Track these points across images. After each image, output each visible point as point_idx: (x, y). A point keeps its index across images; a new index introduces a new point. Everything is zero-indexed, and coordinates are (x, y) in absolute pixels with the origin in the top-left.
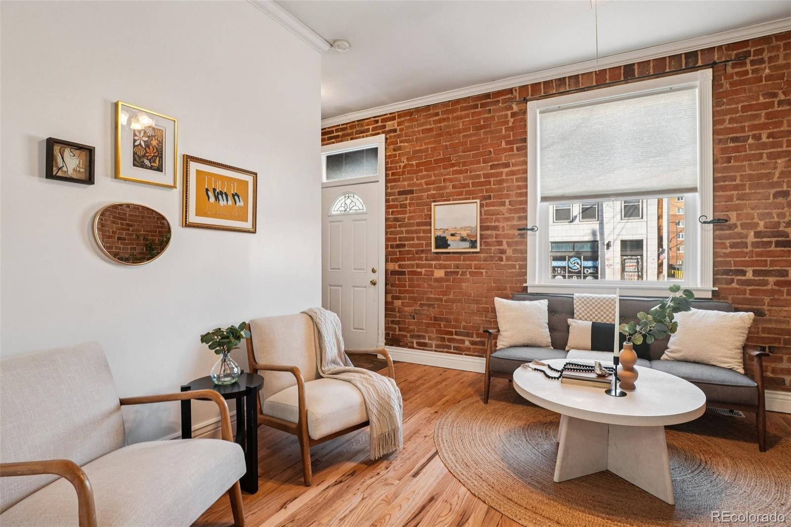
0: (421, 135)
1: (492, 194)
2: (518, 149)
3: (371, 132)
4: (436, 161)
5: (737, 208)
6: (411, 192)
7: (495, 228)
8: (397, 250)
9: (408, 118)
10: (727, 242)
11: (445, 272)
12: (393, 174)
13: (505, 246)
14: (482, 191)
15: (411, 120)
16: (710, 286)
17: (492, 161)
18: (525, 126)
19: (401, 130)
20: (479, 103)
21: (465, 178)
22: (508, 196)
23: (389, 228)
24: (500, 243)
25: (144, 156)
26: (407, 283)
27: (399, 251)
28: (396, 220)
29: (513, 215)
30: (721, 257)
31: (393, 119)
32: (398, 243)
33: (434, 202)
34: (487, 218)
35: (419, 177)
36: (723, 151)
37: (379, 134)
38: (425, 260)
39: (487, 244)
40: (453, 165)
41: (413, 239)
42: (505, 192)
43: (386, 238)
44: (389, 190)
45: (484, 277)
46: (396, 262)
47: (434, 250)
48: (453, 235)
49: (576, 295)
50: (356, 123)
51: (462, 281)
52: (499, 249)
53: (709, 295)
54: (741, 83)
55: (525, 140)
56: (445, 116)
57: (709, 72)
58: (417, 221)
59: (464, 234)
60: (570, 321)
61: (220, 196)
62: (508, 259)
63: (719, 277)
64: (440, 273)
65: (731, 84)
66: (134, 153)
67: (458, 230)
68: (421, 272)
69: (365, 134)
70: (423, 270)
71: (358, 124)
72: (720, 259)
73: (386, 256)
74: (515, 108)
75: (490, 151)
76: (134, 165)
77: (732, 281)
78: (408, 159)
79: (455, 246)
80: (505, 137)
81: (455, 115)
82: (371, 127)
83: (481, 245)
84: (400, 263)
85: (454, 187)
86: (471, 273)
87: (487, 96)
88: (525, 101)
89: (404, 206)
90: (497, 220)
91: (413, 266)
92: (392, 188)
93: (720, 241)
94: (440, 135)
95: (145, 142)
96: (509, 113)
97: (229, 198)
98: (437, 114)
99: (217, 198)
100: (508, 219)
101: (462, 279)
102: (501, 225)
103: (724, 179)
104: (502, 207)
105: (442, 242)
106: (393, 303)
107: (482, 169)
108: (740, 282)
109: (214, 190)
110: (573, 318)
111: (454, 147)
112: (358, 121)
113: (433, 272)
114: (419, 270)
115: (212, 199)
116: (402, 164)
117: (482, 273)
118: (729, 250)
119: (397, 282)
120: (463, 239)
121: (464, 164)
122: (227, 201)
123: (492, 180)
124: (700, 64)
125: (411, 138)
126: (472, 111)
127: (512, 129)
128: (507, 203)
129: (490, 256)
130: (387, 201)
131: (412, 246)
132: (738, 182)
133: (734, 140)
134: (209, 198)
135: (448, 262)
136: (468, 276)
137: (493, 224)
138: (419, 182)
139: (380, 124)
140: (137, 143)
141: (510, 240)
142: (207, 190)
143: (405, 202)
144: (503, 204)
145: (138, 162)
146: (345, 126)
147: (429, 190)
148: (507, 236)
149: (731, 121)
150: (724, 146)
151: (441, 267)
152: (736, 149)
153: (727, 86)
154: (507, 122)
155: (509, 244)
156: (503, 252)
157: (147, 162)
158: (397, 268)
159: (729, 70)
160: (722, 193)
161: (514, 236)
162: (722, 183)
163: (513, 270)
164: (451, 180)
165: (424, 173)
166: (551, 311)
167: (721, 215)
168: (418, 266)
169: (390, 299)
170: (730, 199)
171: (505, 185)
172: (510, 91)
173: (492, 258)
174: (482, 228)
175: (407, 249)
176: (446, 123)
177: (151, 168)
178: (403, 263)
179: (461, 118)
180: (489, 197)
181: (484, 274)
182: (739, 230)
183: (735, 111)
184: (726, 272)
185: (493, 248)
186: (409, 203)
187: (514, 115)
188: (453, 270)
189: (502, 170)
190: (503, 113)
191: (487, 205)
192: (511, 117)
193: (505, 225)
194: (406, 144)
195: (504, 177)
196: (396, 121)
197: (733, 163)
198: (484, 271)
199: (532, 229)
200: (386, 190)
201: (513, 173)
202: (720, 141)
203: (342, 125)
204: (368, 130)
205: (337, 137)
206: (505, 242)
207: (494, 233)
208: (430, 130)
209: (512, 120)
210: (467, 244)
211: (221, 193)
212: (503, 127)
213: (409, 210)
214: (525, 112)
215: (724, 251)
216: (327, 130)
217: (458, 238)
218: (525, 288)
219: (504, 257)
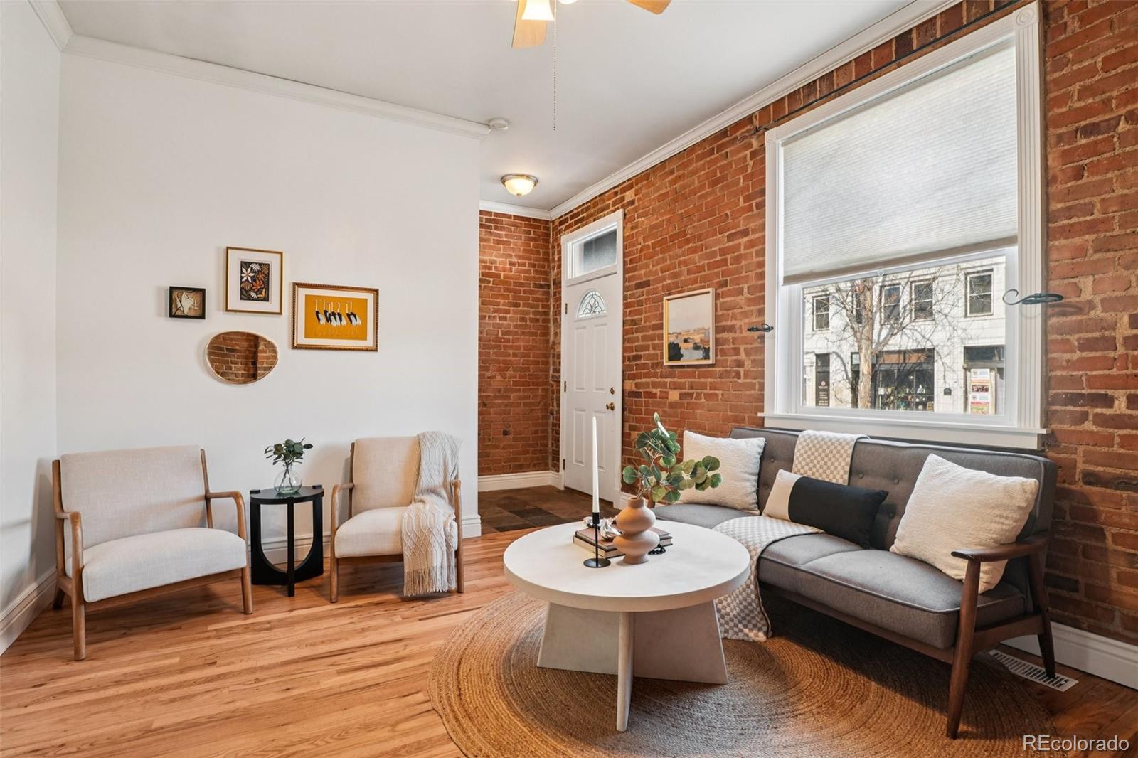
0: (658, 204)
1: (728, 278)
2: (756, 207)
3: (612, 209)
4: (673, 238)
5: (1093, 269)
6: (647, 284)
7: (732, 329)
8: (634, 363)
9: (645, 182)
10: (1074, 339)
11: (680, 394)
12: (631, 261)
13: (742, 356)
14: (717, 275)
15: (648, 186)
17: (729, 229)
19: (639, 200)
20: (715, 145)
21: (701, 258)
22: (746, 280)
23: (627, 334)
24: (737, 351)
25: (251, 289)
26: (643, 409)
27: (636, 365)
28: (634, 322)
29: (751, 308)
30: (1064, 368)
31: (630, 187)
32: (635, 353)
33: (669, 294)
34: (723, 314)
35: (654, 263)
36: (1067, 157)
37: (618, 209)
38: (661, 377)
39: (724, 353)
40: (688, 241)
41: (647, 348)
42: (744, 274)
43: (623, 347)
44: (627, 284)
45: (720, 402)
46: (633, 380)
47: (666, 363)
48: (686, 341)
49: (804, 433)
50: (599, 198)
51: (696, 406)
52: (736, 360)
53: (1033, 444)
56: (681, 172)
57: (1033, 9)
58: (653, 323)
59: (697, 338)
60: (780, 472)
61: (332, 318)
62: (746, 375)
63: (1058, 408)
64: (674, 396)
65: (1085, 19)
66: (242, 289)
67: (691, 334)
68: (656, 394)
69: (605, 212)
70: (657, 391)
71: (600, 200)
72: (1059, 373)
73: (623, 372)
74: (753, 145)
75: (727, 214)
76: (241, 299)
77: (1083, 417)
78: (645, 239)
79: (690, 357)
80: (742, 191)
81: (690, 168)
82: (611, 201)
83: (716, 355)
84: (637, 381)
85: (689, 272)
86: (708, 396)
87: (724, 133)
89: (640, 303)
90: (734, 316)
91: (647, 385)
92: (630, 279)
93: (1059, 337)
94: (675, 200)
95: (251, 277)
96: (748, 152)
97: (343, 318)
98: (672, 172)
99: (328, 319)
100: (747, 315)
101: (696, 404)
102: (737, 323)
104: (740, 297)
105: (675, 352)
106: (630, 434)
107: (719, 242)
108: (1101, 420)
109: (326, 312)
111: (689, 216)
112: (600, 195)
113: (667, 393)
114: (654, 390)
115: (323, 321)
116: (639, 247)
117: (717, 395)
118: (1076, 355)
119: (634, 407)
120: (696, 347)
121: (700, 238)
122: (341, 321)
123: (729, 256)
125: (647, 209)
126: (708, 159)
127: (751, 176)
128: (745, 290)
129: (726, 371)
130: (625, 298)
131: (648, 357)
132: (1095, 215)
133: (1087, 131)
134: (319, 319)
135: (683, 380)
136: (703, 400)
137: (729, 323)
138: (654, 269)
139: (619, 196)
140: (244, 280)
141: (749, 346)
142: (317, 313)
143: (641, 298)
144: (740, 292)
145: (245, 295)
146: (589, 204)
147: (664, 279)
148: (745, 341)
149: (1083, 93)
150: (1067, 147)
151: (676, 386)
152: (1092, 149)
153: (1071, 27)
154: (745, 168)
155: (747, 353)
156: (740, 364)
157: (253, 295)
158: (634, 389)
160: (1064, 242)
161: (752, 341)
162: (1066, 222)
163: (752, 392)
164: (685, 263)
165: (660, 256)
166: (769, 455)
168: (655, 385)
169: (627, 430)
170: (1080, 251)
171: (743, 263)
172: (749, 119)
173: (728, 374)
174: (718, 330)
175: (643, 361)
176: (681, 183)
177: (257, 299)
178: (639, 381)
179: (695, 172)
180: (725, 284)
181: (720, 396)
182: (1097, 312)
183: (1091, 71)
184: (1073, 399)
185: (730, 359)
186: (646, 299)
187: (753, 154)
188: (687, 391)
189: (740, 240)
190: (741, 155)
191: (724, 295)
192: (751, 159)
193: (742, 323)
194: (643, 219)
195: (742, 251)
196: (634, 189)
197: (1084, 179)
198: (719, 392)
199: (771, 329)
200: (624, 283)
201: (751, 244)
202: (1059, 138)
203: (587, 203)
204: (608, 207)
205: (582, 219)
206: (742, 348)
207: (730, 336)
208: (665, 195)
209: (751, 163)
210: (700, 354)
211: (334, 314)
212: (741, 176)
213: (645, 308)
214: (763, 150)
215: (1067, 356)
216: (575, 212)
217: (691, 345)
218: (763, 419)
219: (742, 371)
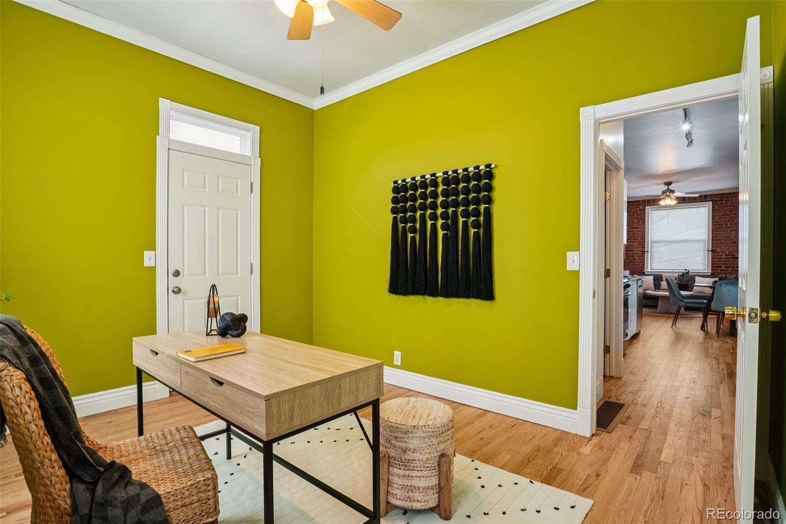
1: (631, 238)
2: (641, 222)
5: (719, 246)
7: (632, 251)
10: (716, 257)
13: (636, 257)
16: (710, 271)
18: (645, 214)
22: (637, 239)
24: (634, 256)
29: (640, 246)
30: (714, 262)
36: (716, 228)
49: (663, 274)
53: (710, 274)
54: (722, 206)
55: (645, 220)
57: (711, 202)
60: (661, 282)
62: (637, 262)
63: (714, 268)
65: (719, 207)
74: (641, 208)
77: (718, 270)
80: (636, 218)
88: (645, 206)
90: (633, 248)
93: (713, 257)
96: (638, 209)
100: (637, 248)
103: (716, 237)
108: (720, 270)
110: (662, 281)
118: (717, 260)
123: (631, 233)
124: (708, 199)
127: (639, 215)
128: (637, 241)
132: (720, 238)
133: (720, 225)
137: (631, 249)
148: (636, 254)
149: (718, 218)
150: (716, 226)
152: (719, 228)
153: (717, 207)
154: (637, 213)
156: (635, 259)
159: (718, 202)
160: (714, 242)
161: (639, 254)
162: (715, 239)
163: (639, 266)
166: (655, 279)
167: (714, 249)
170: (717, 243)
172: (639, 201)
173: (630, 262)
182: (720, 253)
183: (720, 215)
184: (716, 267)
185: (631, 258)
187: (640, 210)
190: (636, 209)
193: (636, 249)
197: (718, 232)
199: (647, 252)
201: (639, 231)
202: (714, 225)
207: (631, 252)
214: (645, 209)
215: (715, 260)
218: (644, 272)
219: (635, 261)
